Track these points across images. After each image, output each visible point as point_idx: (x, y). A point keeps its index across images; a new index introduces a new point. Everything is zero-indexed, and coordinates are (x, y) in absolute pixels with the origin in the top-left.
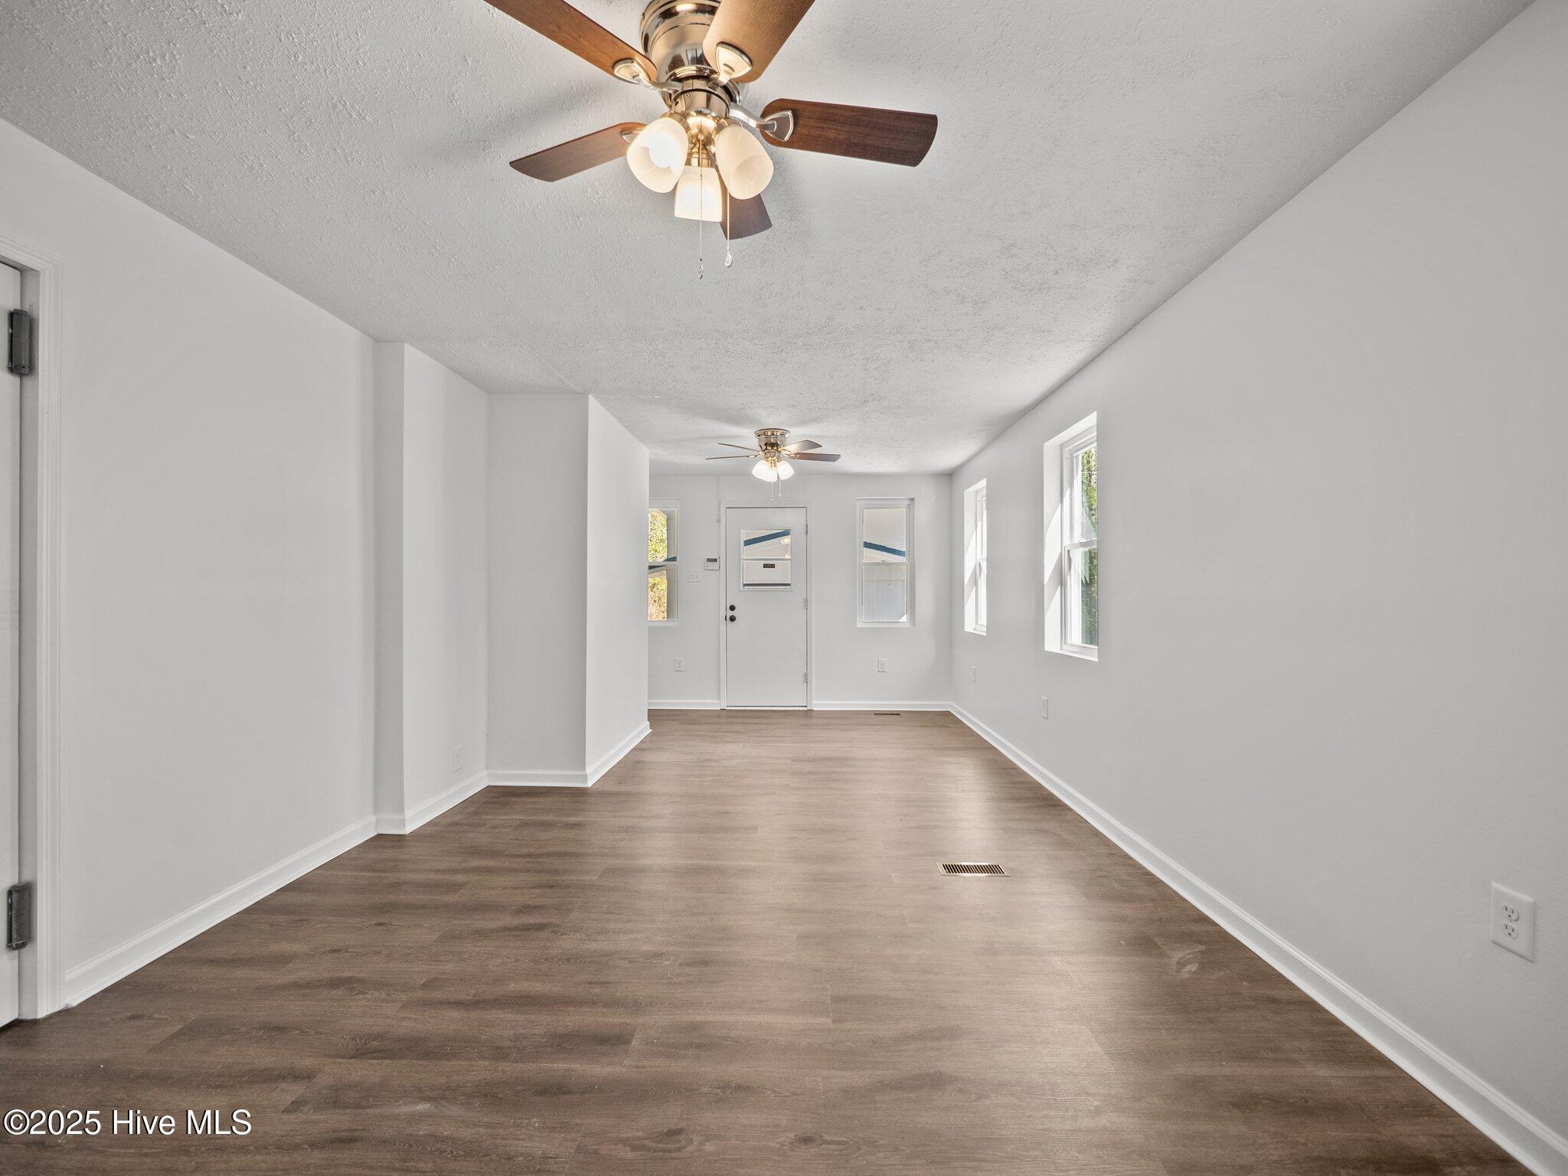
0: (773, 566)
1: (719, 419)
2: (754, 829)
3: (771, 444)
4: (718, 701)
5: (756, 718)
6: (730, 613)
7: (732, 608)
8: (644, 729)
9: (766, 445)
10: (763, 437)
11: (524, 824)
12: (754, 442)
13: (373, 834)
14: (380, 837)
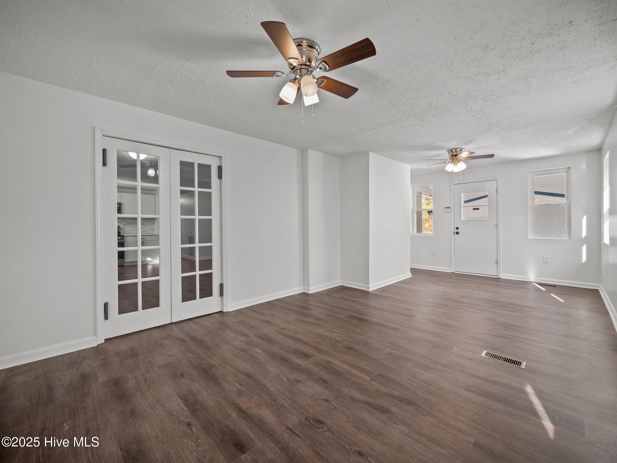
0: (478, 209)
1: (425, 150)
2: (413, 317)
3: (454, 156)
4: (451, 269)
5: (466, 278)
6: (456, 231)
7: (457, 228)
8: (409, 275)
9: (452, 156)
10: (451, 153)
11: (341, 298)
12: (447, 156)
13: (302, 292)
14: (304, 293)
